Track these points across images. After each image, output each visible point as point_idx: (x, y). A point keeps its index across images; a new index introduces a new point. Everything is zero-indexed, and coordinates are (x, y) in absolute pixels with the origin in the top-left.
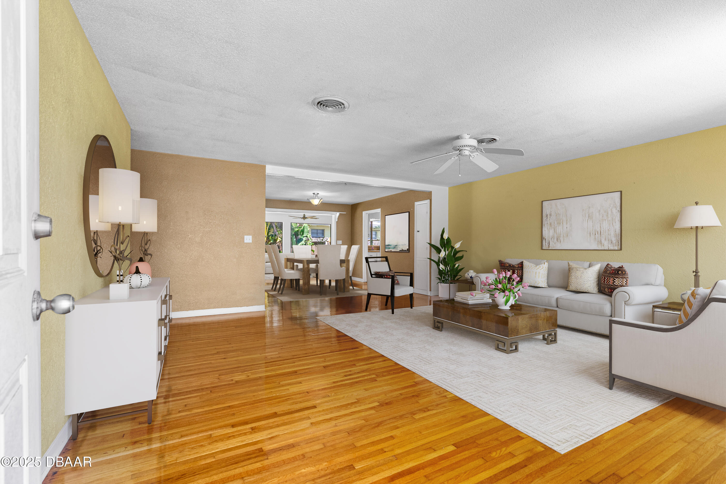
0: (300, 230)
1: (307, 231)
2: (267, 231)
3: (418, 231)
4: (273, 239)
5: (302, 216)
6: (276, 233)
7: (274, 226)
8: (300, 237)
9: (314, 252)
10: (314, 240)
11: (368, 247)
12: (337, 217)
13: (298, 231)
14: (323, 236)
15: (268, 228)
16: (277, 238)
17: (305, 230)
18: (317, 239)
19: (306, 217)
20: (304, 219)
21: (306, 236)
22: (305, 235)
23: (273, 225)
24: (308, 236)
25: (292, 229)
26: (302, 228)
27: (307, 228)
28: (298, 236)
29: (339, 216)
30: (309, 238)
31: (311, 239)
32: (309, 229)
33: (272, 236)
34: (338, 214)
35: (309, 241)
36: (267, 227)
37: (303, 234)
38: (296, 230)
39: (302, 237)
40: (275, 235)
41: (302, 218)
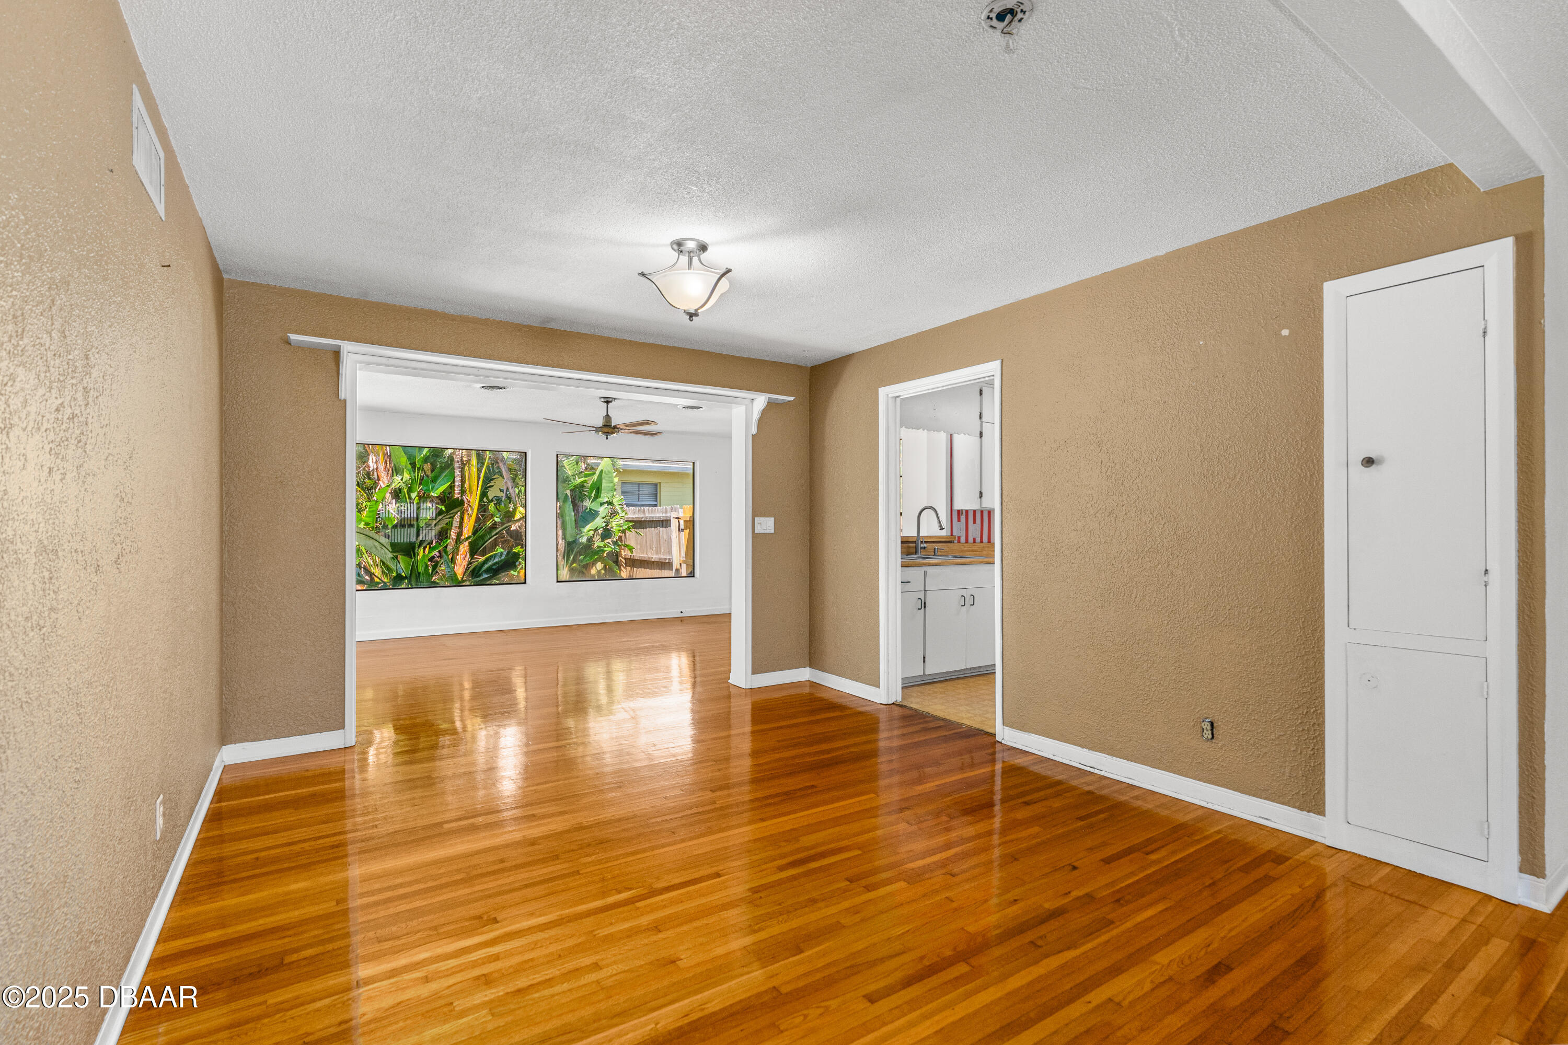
0: (590, 483)
1: (612, 485)
2: (480, 484)
3: (1369, 462)
4: (499, 511)
5: (600, 422)
6: (511, 490)
7: (503, 469)
8: (587, 503)
9: (632, 552)
10: (634, 513)
11: (902, 542)
12: (756, 415)
13: (582, 485)
14: (656, 501)
15: (482, 475)
16: (515, 510)
17: (605, 483)
18: (644, 512)
19: (615, 427)
20: (607, 433)
21: (610, 503)
22: (606, 500)
23: (501, 465)
24: (615, 501)
25: (561, 478)
26: (595, 477)
27: (610, 478)
28: (582, 501)
29: (764, 412)
30: (618, 508)
31: (623, 511)
32: (616, 480)
33: (499, 500)
34: (760, 401)
35: (617, 516)
36: (479, 470)
37: (597, 495)
38: (579, 480)
39: (594, 506)
40: (509, 498)
41: (597, 430)
